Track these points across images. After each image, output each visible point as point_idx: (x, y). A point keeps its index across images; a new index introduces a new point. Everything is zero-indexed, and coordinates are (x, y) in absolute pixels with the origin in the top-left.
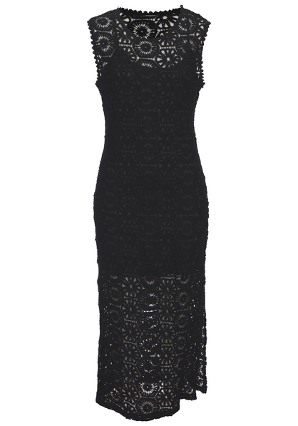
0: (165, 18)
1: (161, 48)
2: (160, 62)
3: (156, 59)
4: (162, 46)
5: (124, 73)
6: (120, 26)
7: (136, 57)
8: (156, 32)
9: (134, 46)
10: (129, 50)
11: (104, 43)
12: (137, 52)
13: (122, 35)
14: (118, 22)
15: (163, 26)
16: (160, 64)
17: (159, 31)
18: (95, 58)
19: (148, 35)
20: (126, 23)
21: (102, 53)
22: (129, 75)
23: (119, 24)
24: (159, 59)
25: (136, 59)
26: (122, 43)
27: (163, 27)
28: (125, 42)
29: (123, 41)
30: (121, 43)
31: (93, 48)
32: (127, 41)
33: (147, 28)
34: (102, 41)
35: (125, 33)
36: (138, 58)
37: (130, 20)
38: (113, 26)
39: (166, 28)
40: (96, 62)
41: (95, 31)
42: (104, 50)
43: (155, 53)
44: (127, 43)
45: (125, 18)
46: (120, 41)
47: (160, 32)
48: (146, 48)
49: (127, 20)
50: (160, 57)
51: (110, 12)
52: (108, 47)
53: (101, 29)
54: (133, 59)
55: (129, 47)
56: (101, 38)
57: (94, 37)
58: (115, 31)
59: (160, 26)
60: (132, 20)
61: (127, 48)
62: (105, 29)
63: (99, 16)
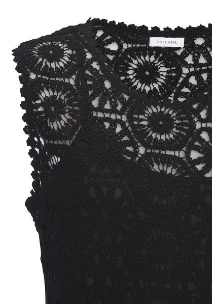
0: (200, 41)
1: (198, 126)
2: (198, 161)
3: (188, 154)
4: (202, 121)
5: (105, 190)
6: (95, 65)
7: (136, 147)
8: (179, 73)
9: (131, 119)
10: (119, 129)
11: (54, 108)
12: (140, 135)
13: (99, 89)
14: (89, 56)
15: (196, 60)
16: (199, 167)
17: (185, 71)
18: (30, 142)
19: (161, 80)
20: (112, 53)
21: (49, 134)
22: (118, 193)
23: (91, 61)
24: (194, 155)
25: (136, 153)
26: (101, 109)
27: (196, 63)
28: (107, 106)
29: (101, 104)
30: (97, 110)
31: (25, 118)
32: (114, 106)
33: (158, 64)
34: (48, 102)
35: (107, 85)
36: (142, 150)
37: (120, 46)
38: (78, 65)
39: (202, 65)
40: (31, 153)
41: (33, 76)
42: (55, 125)
43: (186, 138)
44: (113, 110)
45: (110, 42)
46: (95, 103)
47: (189, 75)
48: (160, 123)
49: (114, 47)
50: (197, 149)
51: (70, 29)
52: (65, 118)
53: (48, 72)
54: (128, 153)
55: (120, 121)
56: (46, 94)
57: (29, 91)
58: (82, 78)
59: (189, 60)
60: (125, 46)
61: (114, 123)
62: (59, 72)
63: (42, 39)
